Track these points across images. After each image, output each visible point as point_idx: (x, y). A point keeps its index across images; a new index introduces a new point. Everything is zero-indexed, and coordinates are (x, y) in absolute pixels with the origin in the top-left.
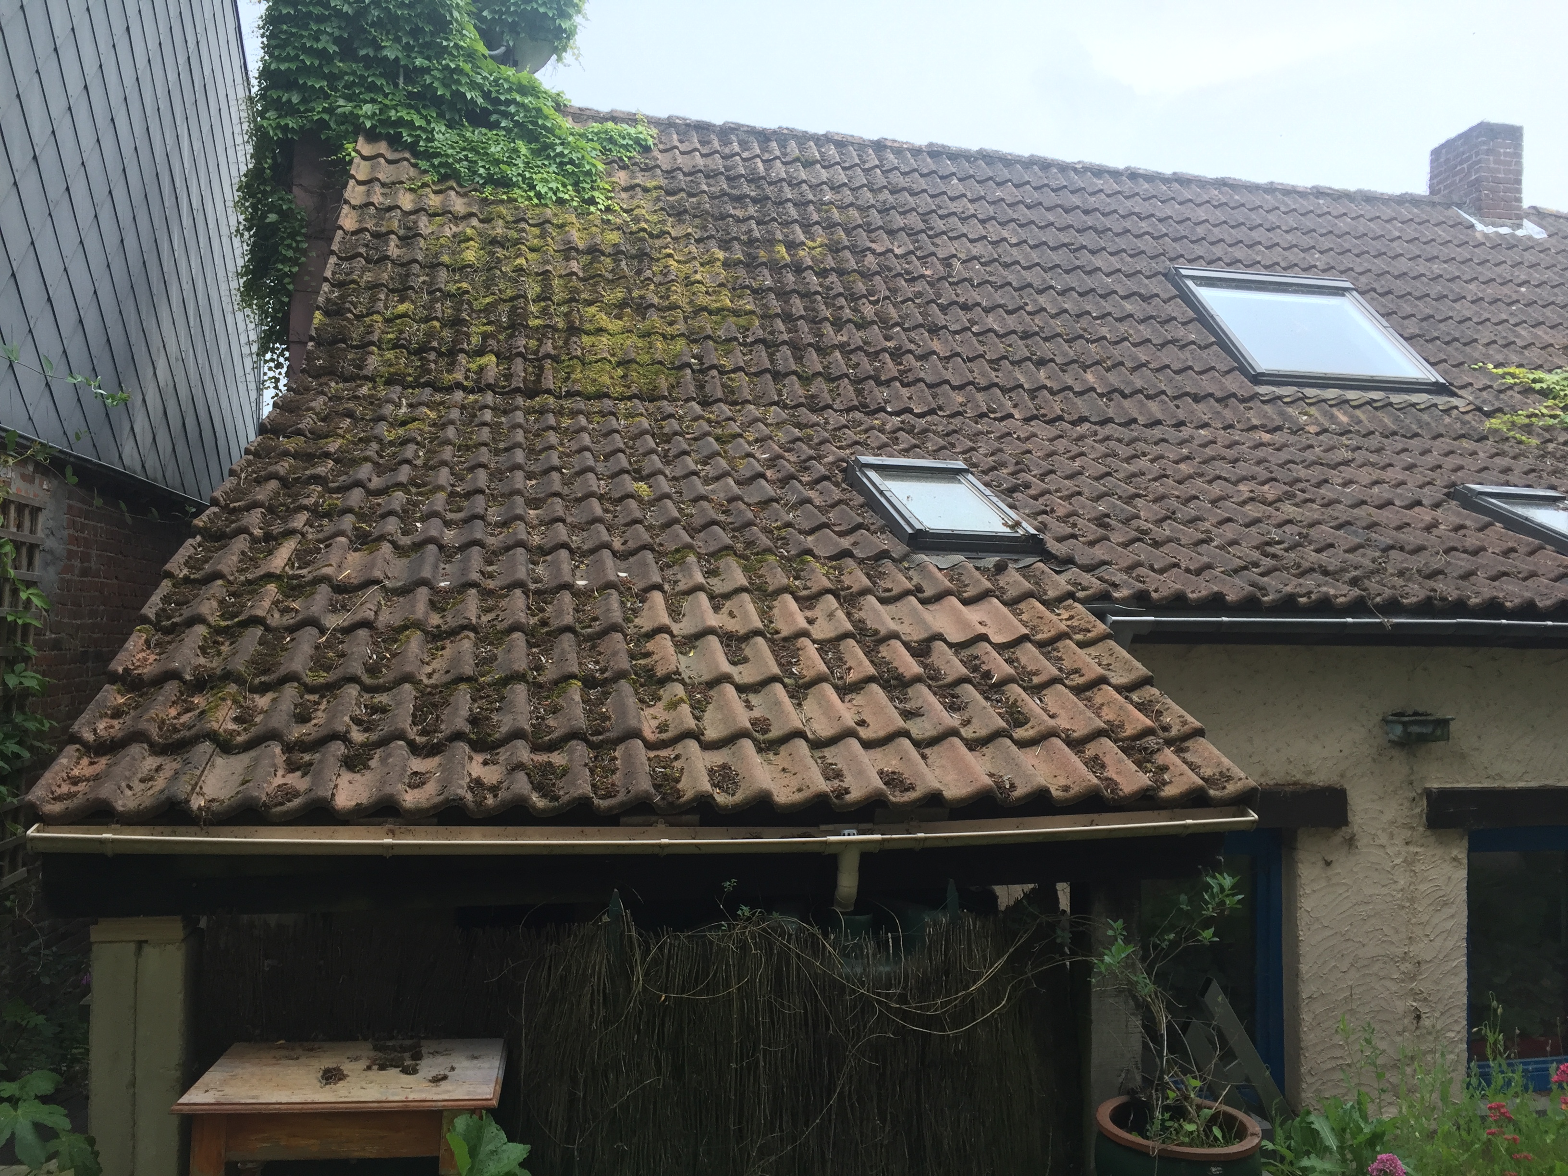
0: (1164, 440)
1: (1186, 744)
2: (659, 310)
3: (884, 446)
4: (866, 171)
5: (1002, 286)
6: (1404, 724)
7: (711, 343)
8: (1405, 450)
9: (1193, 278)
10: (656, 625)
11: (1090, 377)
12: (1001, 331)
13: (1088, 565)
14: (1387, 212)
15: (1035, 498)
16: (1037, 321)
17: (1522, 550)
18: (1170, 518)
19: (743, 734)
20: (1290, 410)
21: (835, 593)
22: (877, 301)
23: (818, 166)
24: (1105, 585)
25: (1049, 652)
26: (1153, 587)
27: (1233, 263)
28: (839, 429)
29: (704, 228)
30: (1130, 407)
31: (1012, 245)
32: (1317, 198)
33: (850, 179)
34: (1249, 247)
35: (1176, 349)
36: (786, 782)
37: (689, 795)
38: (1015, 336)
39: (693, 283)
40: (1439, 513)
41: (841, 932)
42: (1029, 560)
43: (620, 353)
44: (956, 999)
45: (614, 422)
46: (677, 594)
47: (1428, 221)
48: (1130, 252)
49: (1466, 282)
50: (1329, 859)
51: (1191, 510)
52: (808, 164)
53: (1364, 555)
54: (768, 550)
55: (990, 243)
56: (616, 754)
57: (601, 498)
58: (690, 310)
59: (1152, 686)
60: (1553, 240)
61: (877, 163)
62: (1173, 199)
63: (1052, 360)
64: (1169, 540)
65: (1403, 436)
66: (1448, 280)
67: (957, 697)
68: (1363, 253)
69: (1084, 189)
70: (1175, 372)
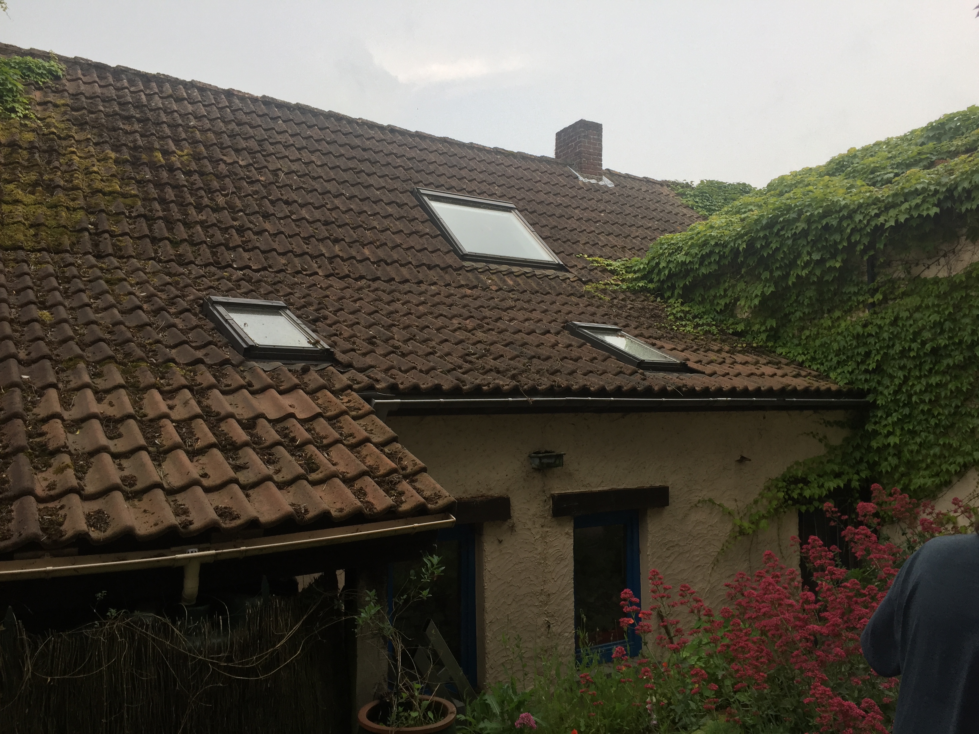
0: (410, 292)
1: (416, 477)
2: (64, 190)
3: (230, 290)
4: (220, 109)
5: (311, 191)
6: (540, 458)
7: (104, 215)
8: (543, 301)
9: (427, 195)
10: (50, 413)
11: (367, 252)
12: (311, 220)
13: (361, 368)
14: (534, 166)
15: (330, 325)
16: (333, 215)
17: (600, 358)
18: (412, 339)
19: (116, 487)
20: (482, 276)
21: (190, 388)
22: (227, 195)
23: (186, 102)
24: (371, 381)
25: (335, 424)
26: (401, 381)
27: (450, 188)
28: (199, 278)
29: (101, 136)
30: (391, 271)
31: (317, 166)
32: (496, 154)
33: (209, 113)
34: (459, 179)
35: (418, 237)
36: (146, 520)
37: (69, 533)
38: (319, 223)
39: (91, 173)
40: (559, 338)
41: (185, 619)
42: (325, 365)
43: (32, 218)
44: (266, 654)
45: (26, 267)
46: (69, 390)
47: (555, 173)
48: (391, 177)
49: (574, 208)
50: (500, 539)
51: (425, 335)
52: (179, 100)
53: (519, 362)
54: (141, 359)
55: (304, 163)
56: (13, 507)
57: (11, 321)
58: (88, 191)
59: (397, 442)
60: (617, 189)
61: (228, 105)
62: (416, 147)
63: (343, 240)
64: (411, 353)
65: (542, 293)
66: (565, 207)
67: (273, 455)
68: (521, 188)
69: (363, 135)
70: (417, 251)
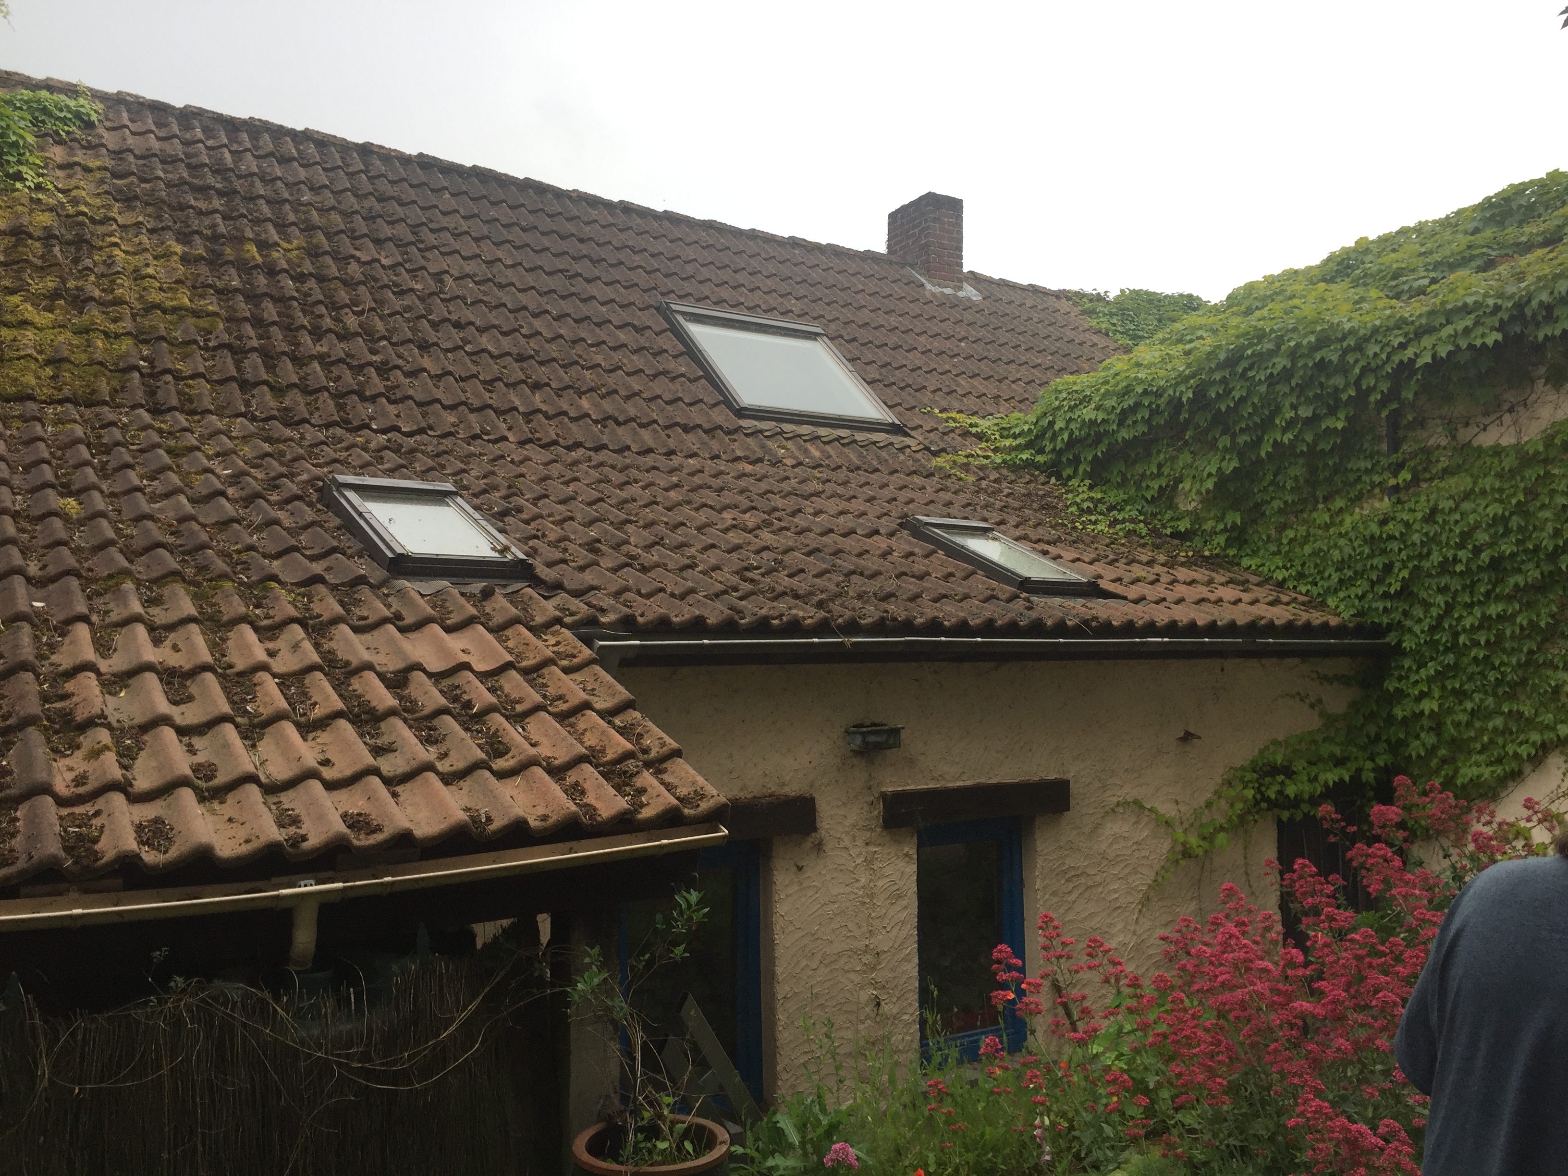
0: (655, 468)
1: (664, 766)
2: (100, 304)
3: (365, 466)
4: (350, 175)
5: (496, 307)
6: (864, 734)
7: (165, 344)
8: (867, 483)
9: (682, 313)
10: (77, 662)
11: (585, 403)
12: (496, 352)
13: (577, 590)
14: (853, 267)
15: (527, 522)
16: (532, 345)
17: (959, 574)
18: (658, 544)
19: (183, 782)
20: (770, 443)
21: (302, 623)
22: (362, 313)
23: (296, 164)
24: (592, 610)
25: (534, 679)
26: (640, 612)
27: (719, 302)
28: (316, 445)
29: (159, 218)
30: (624, 435)
31: (506, 267)
32: (793, 248)
33: (332, 181)
34: (734, 288)
35: (667, 380)
36: (231, 833)
37: (110, 855)
38: (509, 358)
39: (144, 277)
40: (893, 542)
41: (294, 993)
42: (518, 586)
43: (49, 351)
44: (425, 1049)
45: (39, 428)
46: (109, 625)
47: (886, 278)
48: (623, 284)
49: (917, 335)
50: (800, 864)
51: (678, 536)
52: (284, 160)
53: (830, 580)
54: (224, 576)
55: (484, 262)
56: (18, 814)
57: (15, 516)
58: (139, 307)
59: (634, 709)
60: (987, 303)
61: (363, 168)
62: (664, 236)
63: (548, 385)
64: (657, 565)
65: (866, 471)
66: (903, 332)
67: (435, 729)
68: (832, 302)
69: (579, 217)
70: (666, 403)
